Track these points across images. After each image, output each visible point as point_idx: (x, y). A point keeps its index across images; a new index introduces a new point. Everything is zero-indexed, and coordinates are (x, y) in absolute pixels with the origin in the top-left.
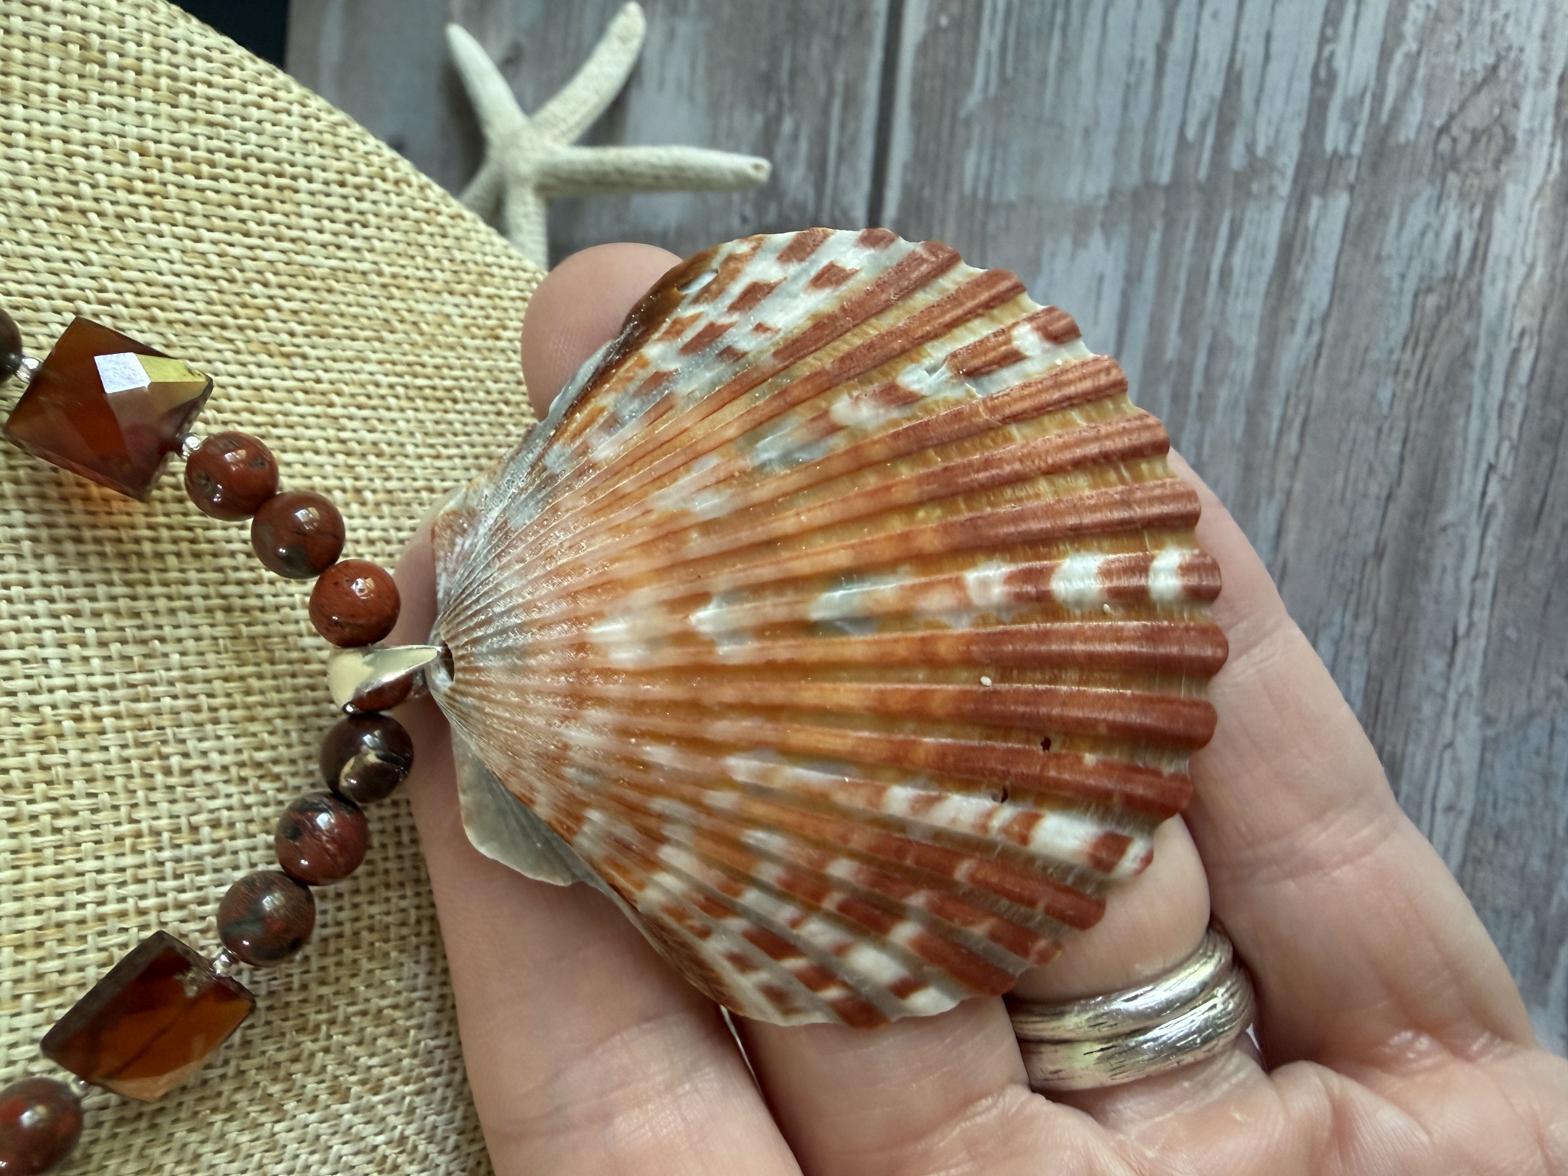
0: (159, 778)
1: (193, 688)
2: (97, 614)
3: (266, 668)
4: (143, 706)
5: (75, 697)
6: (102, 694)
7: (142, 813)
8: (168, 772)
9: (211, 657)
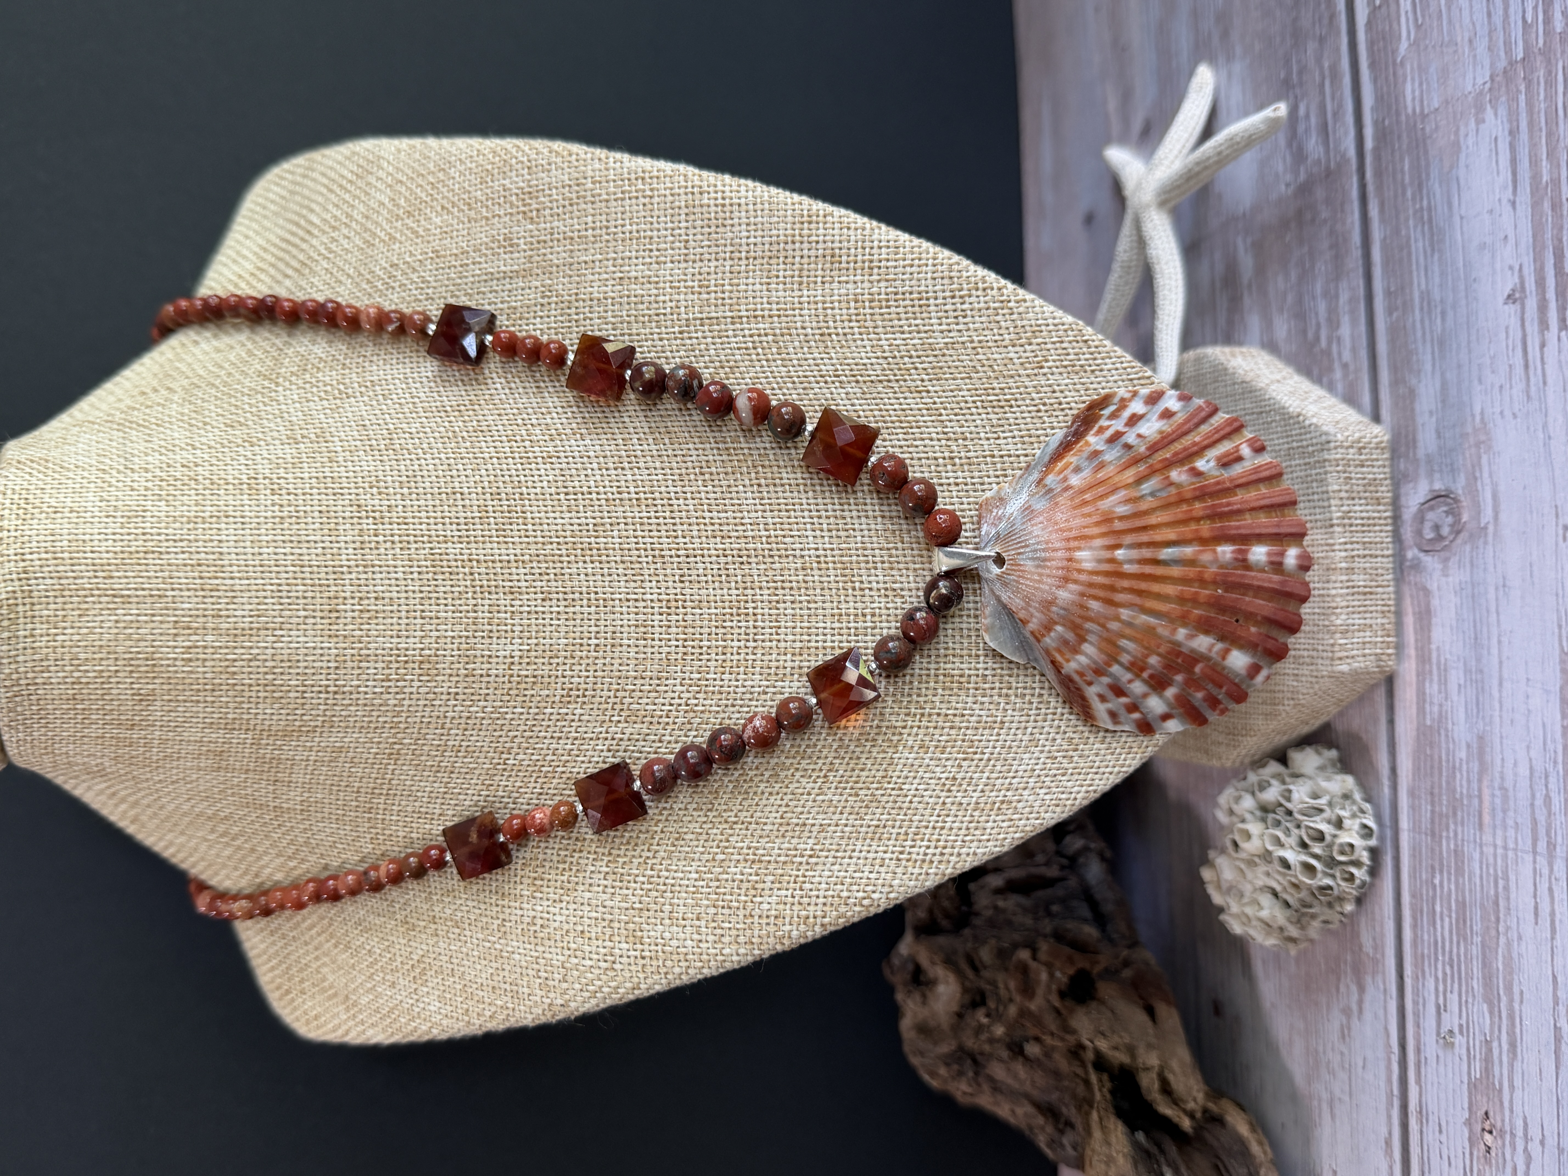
0: (850, 591)
1: (866, 552)
2: (828, 517)
3: (899, 545)
4: (845, 559)
5: (818, 553)
6: (829, 552)
7: (843, 606)
8: (854, 589)
9: (875, 539)
